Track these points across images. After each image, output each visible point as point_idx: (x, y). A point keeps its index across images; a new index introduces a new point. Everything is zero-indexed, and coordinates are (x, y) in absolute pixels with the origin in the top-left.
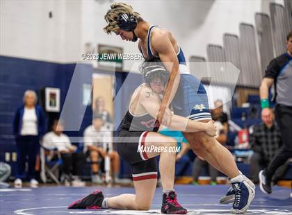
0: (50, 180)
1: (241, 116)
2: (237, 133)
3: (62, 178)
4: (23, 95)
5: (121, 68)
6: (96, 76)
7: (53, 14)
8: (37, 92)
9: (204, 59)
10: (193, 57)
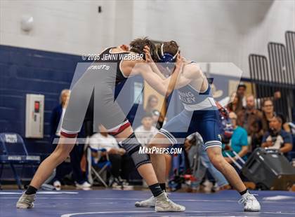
0: (97, 183)
3: (111, 181)
7: (102, 9)
9: (264, 57)
10: (253, 55)
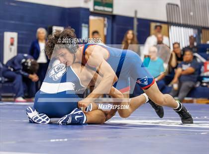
1: (206, 51)
2: (202, 64)
4: (36, 31)
5: (112, 12)
6: (92, 18)
8: (46, 29)
9: (177, 5)
10: (169, 4)
